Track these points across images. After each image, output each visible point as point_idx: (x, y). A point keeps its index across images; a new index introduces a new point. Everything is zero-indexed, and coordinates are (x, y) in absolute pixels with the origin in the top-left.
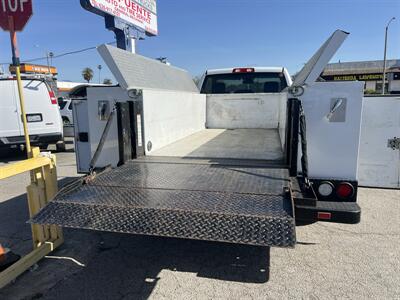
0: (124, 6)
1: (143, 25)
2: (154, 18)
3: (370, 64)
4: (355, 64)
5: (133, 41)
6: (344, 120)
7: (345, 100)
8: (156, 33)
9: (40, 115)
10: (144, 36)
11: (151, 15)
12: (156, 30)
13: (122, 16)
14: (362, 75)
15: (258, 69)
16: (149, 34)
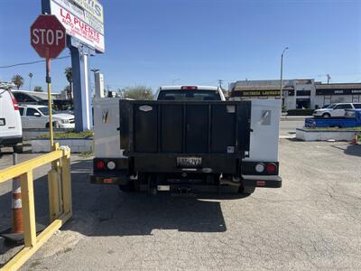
0: (79, 27)
1: (93, 44)
2: (102, 38)
3: (270, 82)
4: (259, 82)
5: (86, 57)
6: (269, 124)
7: (270, 112)
8: (103, 51)
9: (4, 119)
10: (94, 53)
11: (100, 36)
12: (103, 48)
13: (77, 36)
14: (265, 91)
15: (200, 87)
16: (97, 52)
